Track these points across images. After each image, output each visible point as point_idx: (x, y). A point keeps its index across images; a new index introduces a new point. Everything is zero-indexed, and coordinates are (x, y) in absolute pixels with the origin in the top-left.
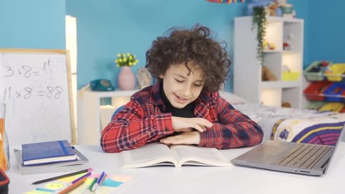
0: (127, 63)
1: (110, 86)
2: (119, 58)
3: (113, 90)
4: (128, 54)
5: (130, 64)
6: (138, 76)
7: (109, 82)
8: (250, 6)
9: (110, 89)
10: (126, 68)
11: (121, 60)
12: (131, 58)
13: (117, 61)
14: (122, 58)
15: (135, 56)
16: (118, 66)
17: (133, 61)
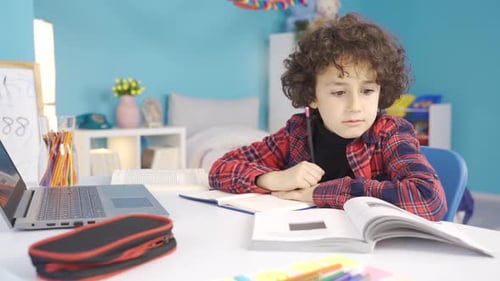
0: (128, 92)
1: (105, 122)
2: (117, 85)
3: (109, 127)
4: (130, 80)
5: (133, 92)
6: (144, 110)
7: (104, 117)
8: (291, 21)
9: (104, 126)
10: (126, 98)
11: (120, 88)
12: (134, 85)
13: (114, 89)
14: (122, 84)
15: (139, 82)
16: (116, 95)
17: (136, 89)
